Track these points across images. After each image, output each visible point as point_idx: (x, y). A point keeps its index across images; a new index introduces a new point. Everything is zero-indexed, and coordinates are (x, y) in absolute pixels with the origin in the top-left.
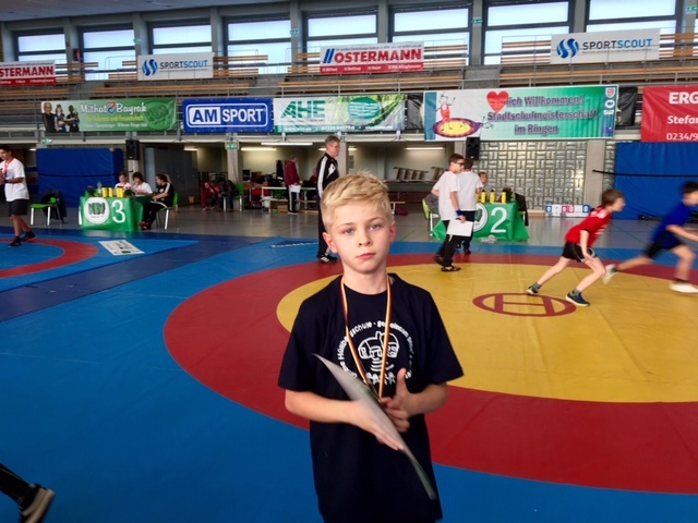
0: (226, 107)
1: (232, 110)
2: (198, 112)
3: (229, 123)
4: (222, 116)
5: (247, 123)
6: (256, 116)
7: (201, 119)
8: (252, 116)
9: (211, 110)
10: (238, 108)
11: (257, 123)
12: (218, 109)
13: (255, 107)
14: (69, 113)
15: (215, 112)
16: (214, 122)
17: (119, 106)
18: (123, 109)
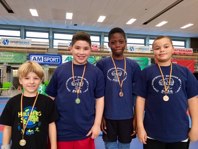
0: (45, 57)
1: (48, 58)
2: (35, 58)
3: (47, 62)
4: (44, 59)
5: (53, 62)
6: (56, 60)
7: (36, 60)
8: (55, 60)
9: (40, 57)
10: (50, 57)
11: (56, 62)
12: (43, 57)
13: (56, 57)
15: (41, 58)
16: (40, 61)
17: (2, 54)
18: (4, 55)
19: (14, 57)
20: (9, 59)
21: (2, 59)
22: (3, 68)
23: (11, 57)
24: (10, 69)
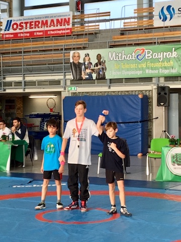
14: (97, 61)
17: (149, 53)
18: (152, 55)
19: (178, 59)
20: (166, 64)
21: (148, 68)
22: (152, 91)
23: (169, 60)
24: (165, 94)
